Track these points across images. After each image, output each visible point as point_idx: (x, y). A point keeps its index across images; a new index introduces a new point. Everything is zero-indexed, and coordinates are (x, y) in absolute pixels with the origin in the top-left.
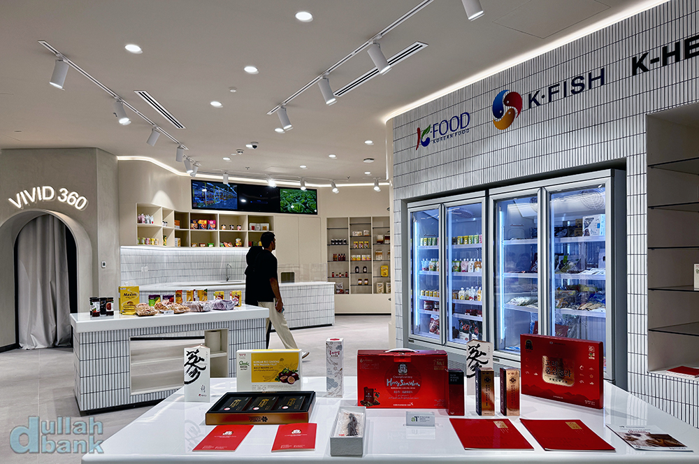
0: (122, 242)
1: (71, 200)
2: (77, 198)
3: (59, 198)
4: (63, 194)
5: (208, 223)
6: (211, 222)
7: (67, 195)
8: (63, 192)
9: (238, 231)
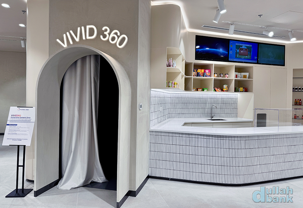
0: (153, 85)
1: (113, 39)
2: (118, 37)
3: (101, 37)
4: (105, 33)
5: (205, 72)
6: (207, 71)
7: (109, 34)
8: (106, 30)
9: (226, 78)
